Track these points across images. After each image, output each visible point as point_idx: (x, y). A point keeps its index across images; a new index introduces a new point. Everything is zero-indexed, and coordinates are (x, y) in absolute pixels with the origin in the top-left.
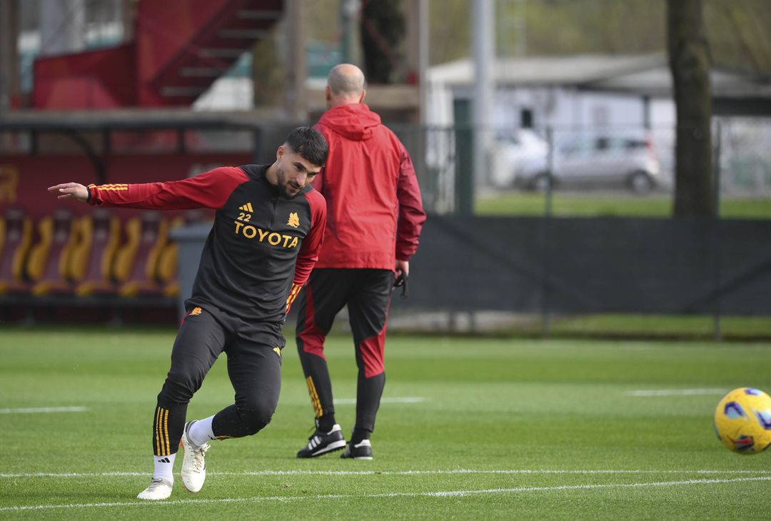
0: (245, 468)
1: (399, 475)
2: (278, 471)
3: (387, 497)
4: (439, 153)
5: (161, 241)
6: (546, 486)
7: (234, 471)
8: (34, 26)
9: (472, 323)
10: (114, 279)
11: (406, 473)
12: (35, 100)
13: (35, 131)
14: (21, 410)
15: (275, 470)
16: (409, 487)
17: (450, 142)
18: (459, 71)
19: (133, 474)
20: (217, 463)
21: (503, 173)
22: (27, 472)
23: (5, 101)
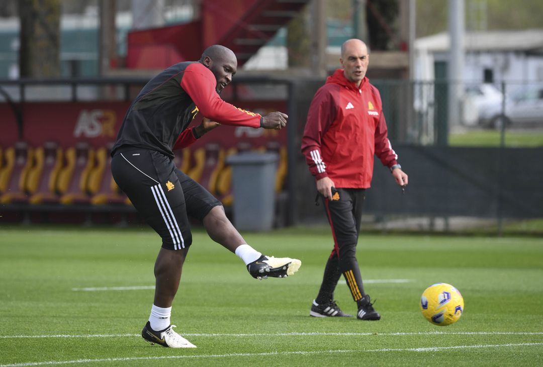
0: (277, 330)
1: (389, 336)
2: (302, 332)
3: (381, 352)
4: (423, 100)
5: (220, 165)
6: (497, 344)
7: (270, 333)
8: (127, 8)
9: (447, 225)
11: (395, 334)
12: (128, 62)
13: (129, 85)
14: (115, 288)
15: (299, 332)
16: (397, 344)
17: (430, 92)
18: (440, 42)
19: (196, 335)
20: (257, 327)
21: (471, 116)
22: (119, 333)
23: (106, 62)
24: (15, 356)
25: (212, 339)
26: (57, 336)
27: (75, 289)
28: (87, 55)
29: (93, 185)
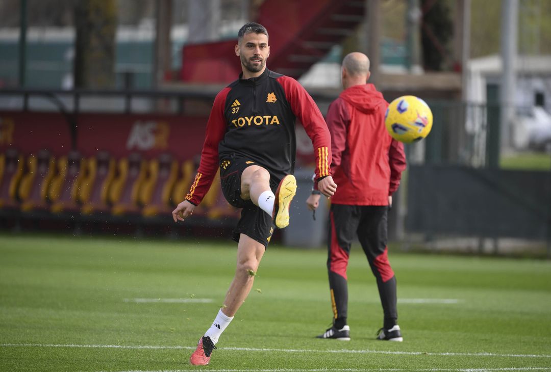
0: (327, 347)
1: (439, 356)
2: (352, 350)
4: (475, 123)
6: (546, 367)
7: (320, 349)
8: (183, 21)
9: (496, 246)
11: (444, 354)
12: (183, 75)
13: (183, 98)
14: (167, 300)
15: (349, 350)
16: (447, 364)
17: (483, 115)
18: (492, 64)
19: (246, 349)
20: (308, 343)
21: (521, 138)
22: (169, 345)
23: (161, 75)
24: (66, 365)
25: (263, 353)
26: (108, 346)
27: (127, 300)
28: (142, 68)
29: (145, 196)
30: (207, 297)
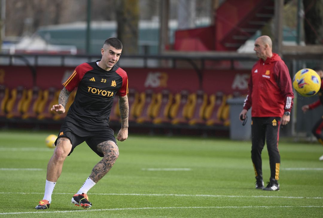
0: (252, 194)
1: (313, 199)
3: (308, 207)
5: (223, 104)
7: (248, 196)
8: (175, 18)
10: (204, 119)
11: (316, 198)
12: (175, 47)
13: (175, 59)
14: (166, 169)
15: (264, 196)
16: (317, 203)
19: (208, 196)
20: (241, 192)
22: (166, 194)
23: (163, 47)
24: (110, 205)
25: (217, 198)
26: (133, 194)
27: (144, 169)
28: (153, 43)
29: (155, 113)
30: (187, 167)
